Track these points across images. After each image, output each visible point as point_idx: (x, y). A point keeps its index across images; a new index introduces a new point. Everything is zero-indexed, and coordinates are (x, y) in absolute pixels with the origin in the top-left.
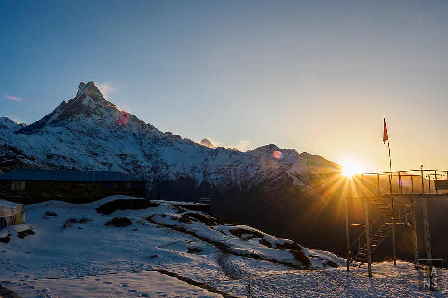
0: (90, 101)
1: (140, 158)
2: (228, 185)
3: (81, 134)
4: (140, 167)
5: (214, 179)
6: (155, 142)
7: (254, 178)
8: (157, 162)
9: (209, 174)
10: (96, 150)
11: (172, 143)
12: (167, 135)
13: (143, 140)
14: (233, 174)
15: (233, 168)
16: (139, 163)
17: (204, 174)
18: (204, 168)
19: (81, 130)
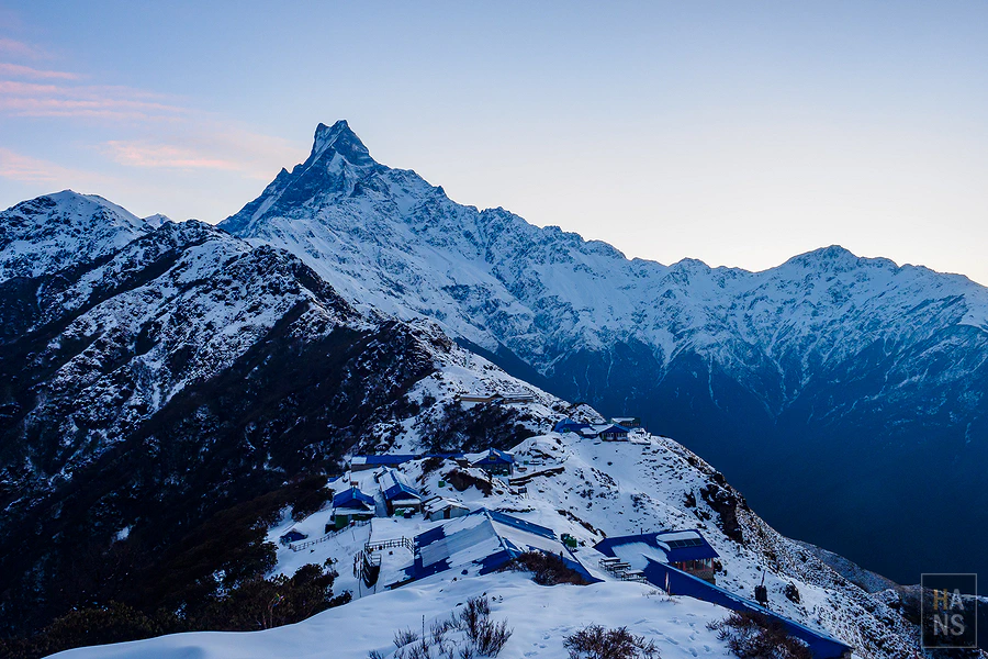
0: (344, 163)
1: (501, 294)
2: (752, 361)
3: (355, 237)
4: (504, 316)
5: (712, 346)
6: (523, 252)
7: (810, 339)
8: (541, 304)
9: (692, 331)
10: (398, 277)
11: (565, 254)
12: (550, 233)
13: (493, 249)
14: (743, 328)
15: (740, 313)
16: (502, 308)
17: (673, 331)
18: (669, 315)
19: (352, 227)
